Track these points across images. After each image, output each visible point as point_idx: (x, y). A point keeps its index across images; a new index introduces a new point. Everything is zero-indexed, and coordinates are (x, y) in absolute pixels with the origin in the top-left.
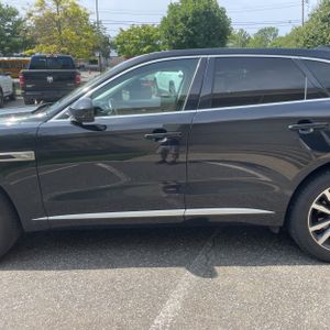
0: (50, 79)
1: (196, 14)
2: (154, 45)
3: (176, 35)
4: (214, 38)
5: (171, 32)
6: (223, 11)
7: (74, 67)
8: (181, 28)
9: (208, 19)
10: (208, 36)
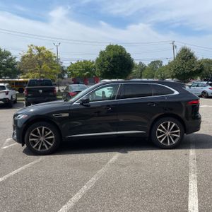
0: (41, 91)
2: (91, 71)
4: (125, 68)
5: (102, 66)
6: (129, 55)
7: (51, 85)
8: (107, 64)
9: (121, 59)
10: (121, 68)
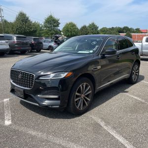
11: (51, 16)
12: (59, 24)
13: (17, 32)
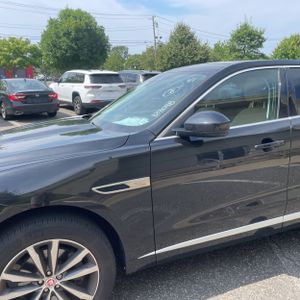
1: (78, 30)
2: (24, 57)
3: (60, 48)
4: (96, 53)
5: (55, 46)
9: (90, 35)
10: (91, 51)
11: (246, 25)
12: (264, 40)
13: (169, 66)
